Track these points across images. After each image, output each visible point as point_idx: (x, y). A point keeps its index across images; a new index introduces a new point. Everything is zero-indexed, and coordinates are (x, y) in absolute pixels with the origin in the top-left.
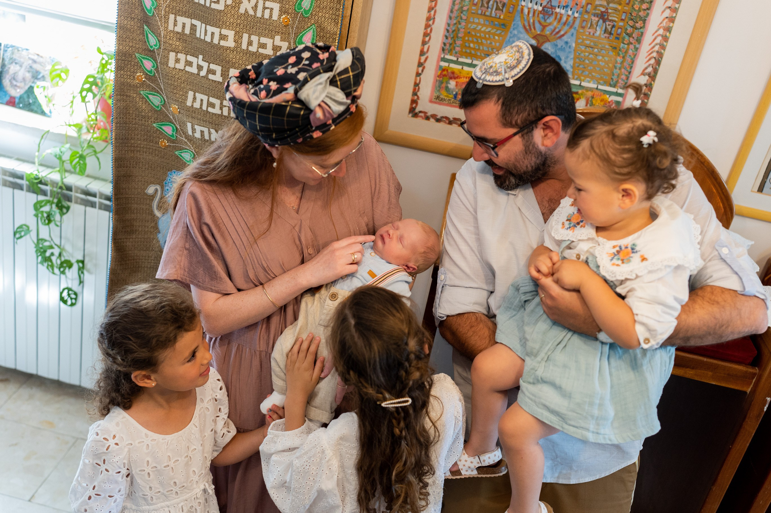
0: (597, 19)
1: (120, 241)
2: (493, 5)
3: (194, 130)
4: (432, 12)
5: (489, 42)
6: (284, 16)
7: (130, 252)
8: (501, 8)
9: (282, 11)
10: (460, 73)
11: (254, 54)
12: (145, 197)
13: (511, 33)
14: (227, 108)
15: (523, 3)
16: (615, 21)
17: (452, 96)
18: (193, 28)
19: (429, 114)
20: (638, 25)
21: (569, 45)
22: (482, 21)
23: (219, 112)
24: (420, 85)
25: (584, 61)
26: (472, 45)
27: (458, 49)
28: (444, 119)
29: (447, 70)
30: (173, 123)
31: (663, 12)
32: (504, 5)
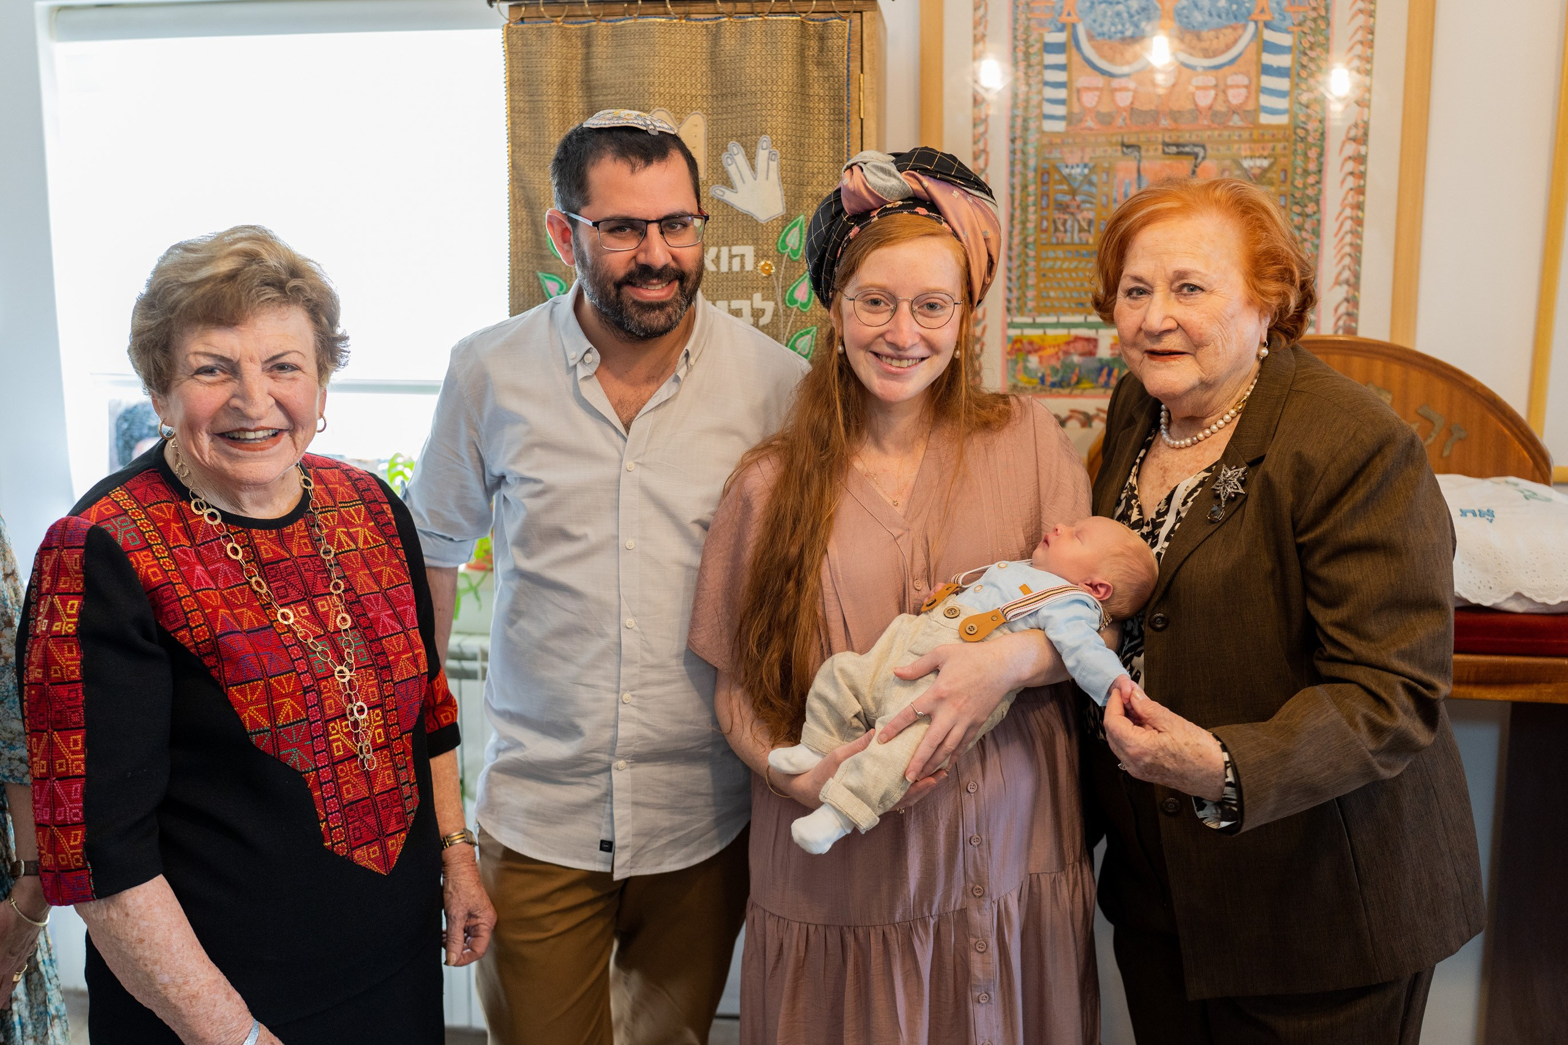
2: (1073, 226)
5: (1078, 283)
6: (763, 263)
8: (1086, 227)
9: (758, 257)
10: (1043, 340)
17: (1036, 381)
20: (1310, 210)
22: (1060, 254)
26: (1052, 294)
27: (1031, 304)
29: (1021, 342)
31: (1343, 182)
32: (1090, 222)
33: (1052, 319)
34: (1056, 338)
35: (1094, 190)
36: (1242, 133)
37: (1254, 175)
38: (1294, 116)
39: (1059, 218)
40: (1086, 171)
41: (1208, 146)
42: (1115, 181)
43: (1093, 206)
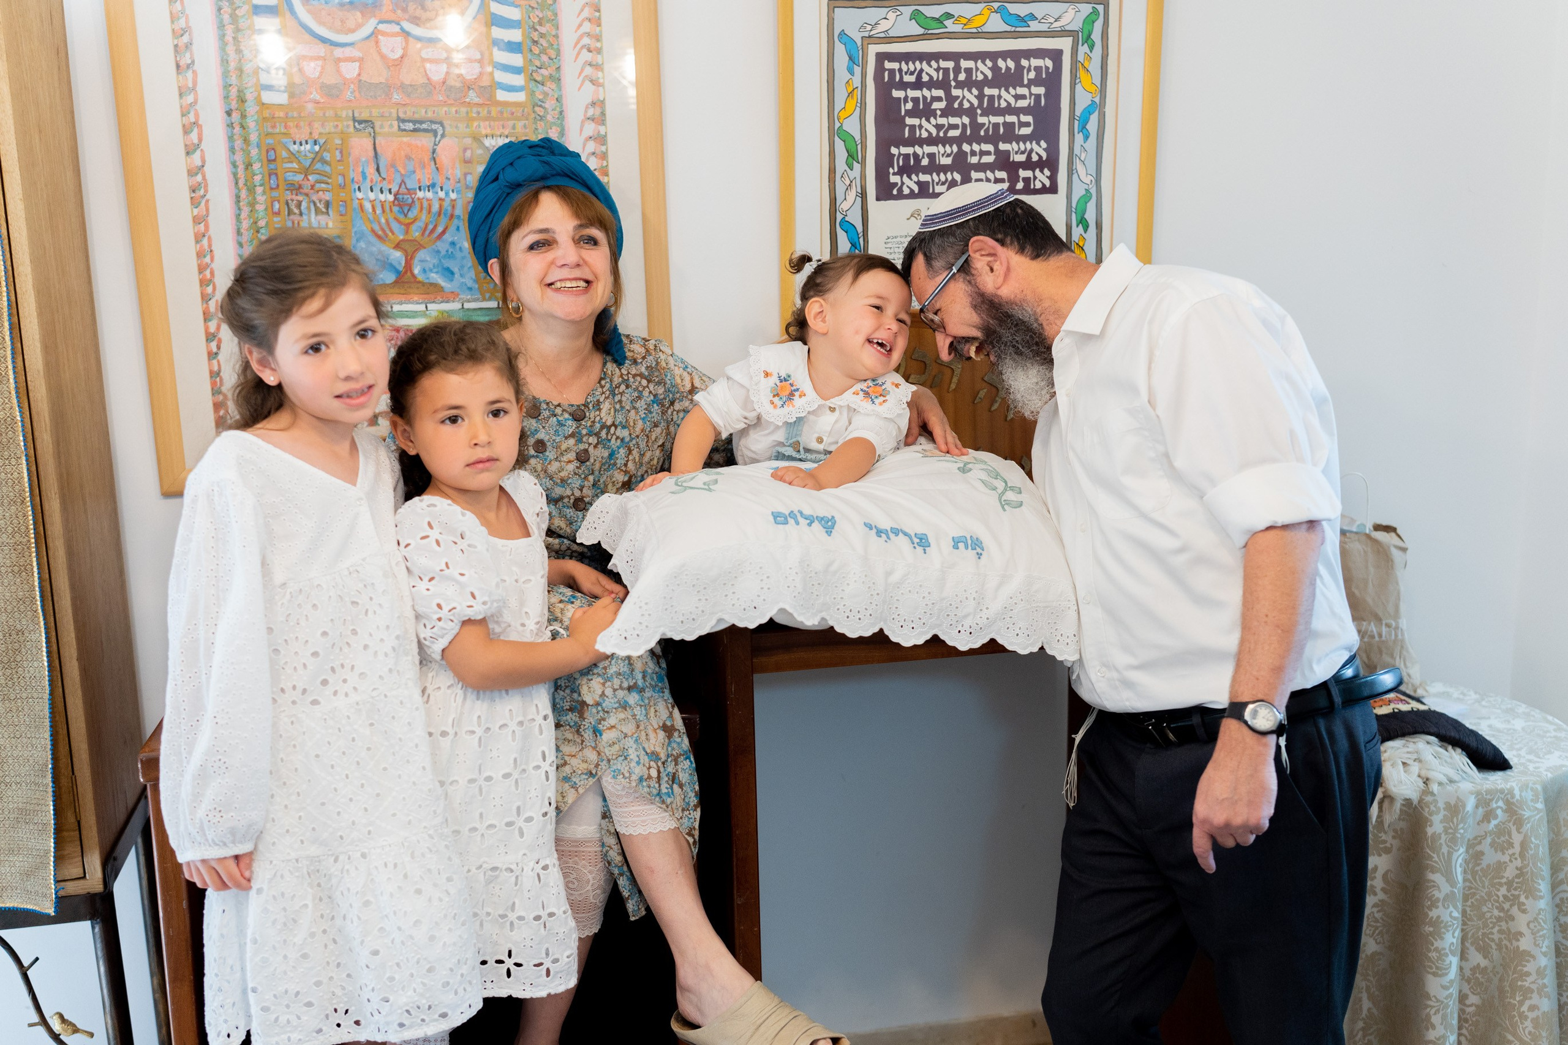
2: (309, 208)
4: (205, 242)
8: (324, 210)
15: (359, 195)
21: (458, 246)
32: (327, 204)
35: (327, 169)
36: (480, 109)
38: (532, 93)
39: (292, 200)
40: (317, 148)
41: (446, 123)
42: (351, 159)
43: (330, 187)
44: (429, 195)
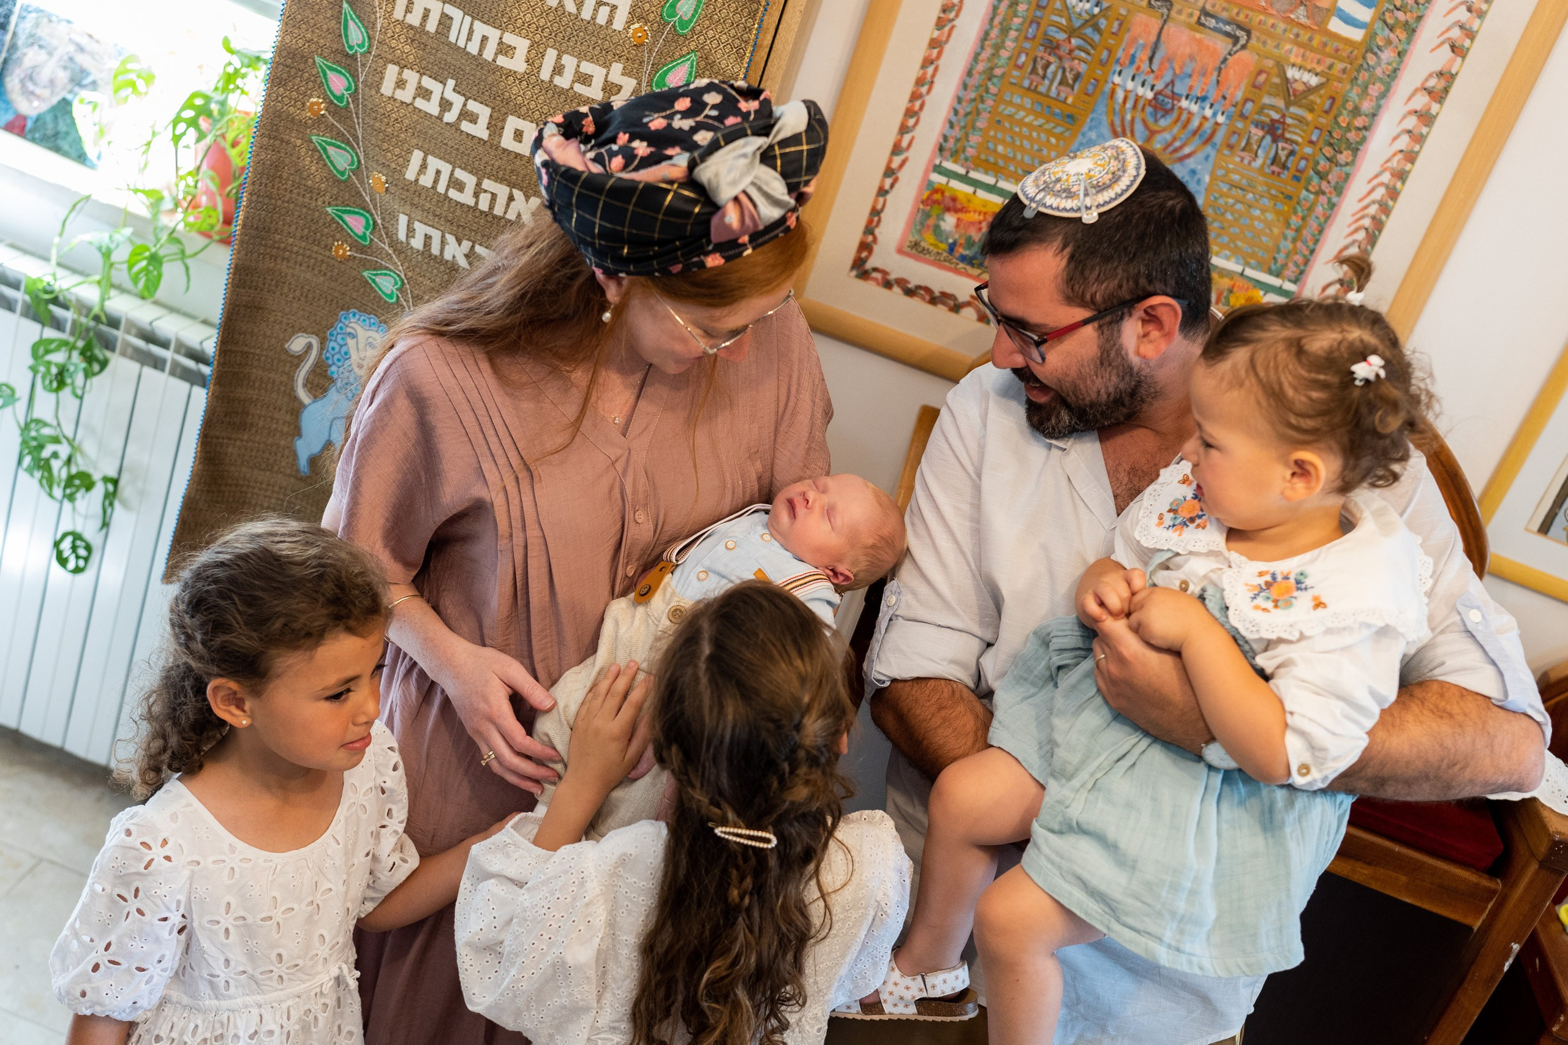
0: (1260, 133)
1: (214, 441)
2: (1055, 74)
3: (411, 232)
4: (930, 70)
5: (1036, 147)
6: (637, 26)
7: (233, 469)
8: (1071, 82)
9: (635, 15)
10: (969, 201)
11: (562, 92)
12: (284, 357)
13: (1083, 135)
14: (489, 196)
15: (1117, 79)
16: (1296, 143)
17: (944, 246)
18: (445, 21)
19: (892, 277)
21: (1196, 177)
22: (1027, 102)
23: (471, 202)
24: (883, 215)
25: (1223, 214)
26: (1000, 148)
27: (970, 152)
28: (922, 292)
29: (943, 193)
30: (368, 211)
31: (1395, 139)
32: (1077, 77)
33: (990, 180)
34: (986, 203)
35: (1096, 37)
36: (1302, 32)
37: (1295, 90)
38: (1371, 36)
39: (1042, 58)
40: (1096, 10)
41: (1255, 34)
42: (1127, 37)
43: (1089, 58)
44: (1194, 108)
